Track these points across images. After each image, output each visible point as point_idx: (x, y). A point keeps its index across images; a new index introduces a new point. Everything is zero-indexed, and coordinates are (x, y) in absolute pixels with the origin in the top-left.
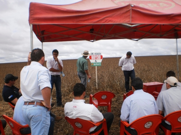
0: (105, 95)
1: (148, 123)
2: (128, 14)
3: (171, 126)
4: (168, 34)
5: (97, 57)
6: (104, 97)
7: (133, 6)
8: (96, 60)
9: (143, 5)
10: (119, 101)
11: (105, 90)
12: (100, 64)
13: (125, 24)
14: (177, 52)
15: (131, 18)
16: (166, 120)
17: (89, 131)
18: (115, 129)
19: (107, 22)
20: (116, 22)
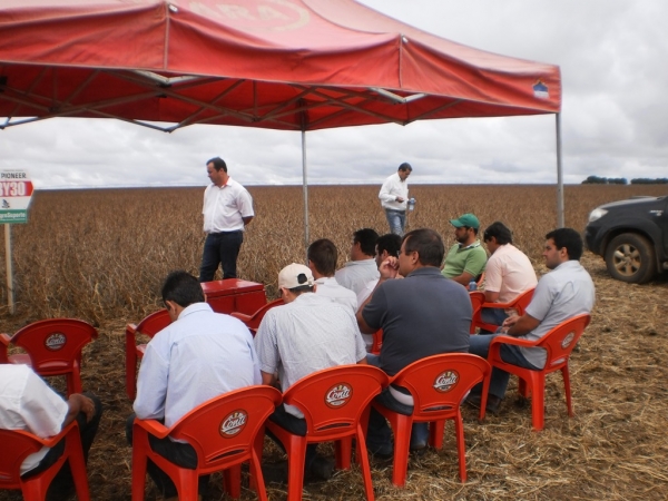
0: (60, 333)
1: (231, 417)
2: (157, 37)
3: (304, 420)
4: (278, 116)
5: (11, 189)
6: (55, 342)
7: (175, 10)
8: (8, 199)
9: (202, 6)
10: (106, 353)
11: (48, 317)
12: (23, 215)
13: (146, 74)
14: (304, 175)
15: (166, 53)
16: (288, 404)
17: (19, 470)
18: (103, 457)
19: (81, 61)
20: (114, 64)
